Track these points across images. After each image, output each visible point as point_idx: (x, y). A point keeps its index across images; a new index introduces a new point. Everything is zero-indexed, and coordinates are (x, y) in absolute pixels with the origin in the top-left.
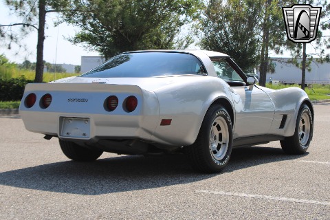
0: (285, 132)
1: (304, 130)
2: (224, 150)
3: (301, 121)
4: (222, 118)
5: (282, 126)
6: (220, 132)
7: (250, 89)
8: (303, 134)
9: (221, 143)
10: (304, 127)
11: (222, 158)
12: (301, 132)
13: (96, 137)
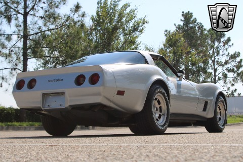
0: (207, 114)
1: (220, 115)
2: (164, 119)
3: (218, 109)
4: (161, 95)
5: (205, 109)
6: (160, 106)
7: (180, 80)
8: (220, 118)
9: (161, 114)
10: (220, 112)
11: (163, 124)
12: (219, 116)
13: (70, 106)
